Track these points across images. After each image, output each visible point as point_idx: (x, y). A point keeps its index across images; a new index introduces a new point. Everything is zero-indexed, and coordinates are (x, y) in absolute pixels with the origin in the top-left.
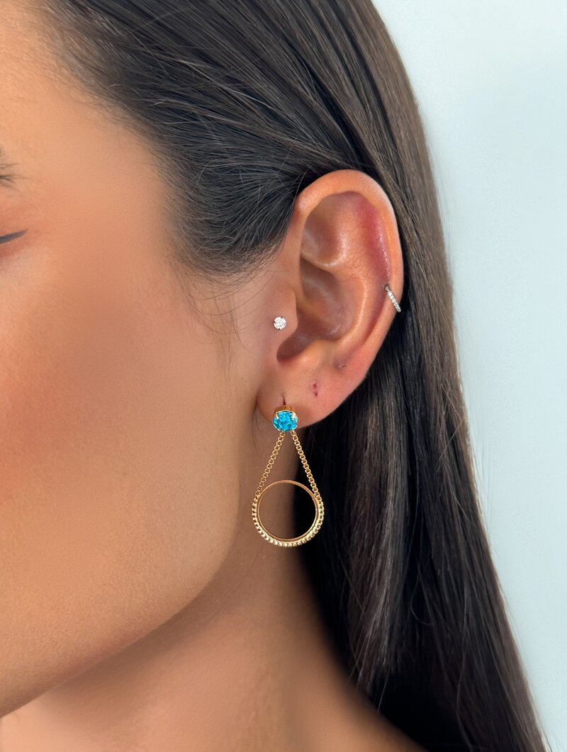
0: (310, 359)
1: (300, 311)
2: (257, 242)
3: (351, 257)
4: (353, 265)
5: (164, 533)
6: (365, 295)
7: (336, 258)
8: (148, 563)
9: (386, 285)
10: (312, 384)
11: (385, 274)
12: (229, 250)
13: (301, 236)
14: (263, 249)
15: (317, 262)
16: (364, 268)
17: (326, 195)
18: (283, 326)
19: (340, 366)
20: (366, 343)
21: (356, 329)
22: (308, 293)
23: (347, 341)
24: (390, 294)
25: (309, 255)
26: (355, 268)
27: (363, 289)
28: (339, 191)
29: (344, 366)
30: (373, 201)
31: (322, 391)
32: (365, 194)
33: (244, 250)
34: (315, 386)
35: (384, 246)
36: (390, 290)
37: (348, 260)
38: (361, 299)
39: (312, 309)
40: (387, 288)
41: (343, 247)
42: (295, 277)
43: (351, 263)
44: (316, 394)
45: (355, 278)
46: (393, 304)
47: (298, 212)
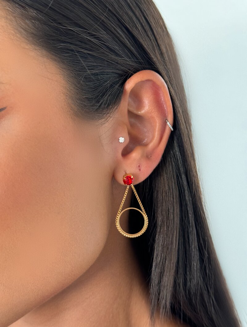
0: (136, 155)
1: (130, 134)
2: (109, 105)
3: (150, 108)
4: (151, 112)
6: (158, 125)
7: (144, 109)
9: (166, 119)
10: (138, 165)
11: (165, 115)
13: (127, 101)
14: (111, 108)
15: (135, 112)
16: (156, 113)
17: (137, 82)
18: (123, 141)
19: (149, 157)
20: (160, 146)
21: (155, 140)
22: (132, 125)
23: (151, 146)
24: (168, 123)
25: (132, 109)
26: (152, 113)
27: (157, 122)
28: (143, 80)
29: (151, 157)
30: (158, 83)
31: (143, 168)
32: (155, 80)
33: (103, 109)
35: (164, 102)
36: (168, 121)
37: (149, 110)
38: (156, 127)
40: (167, 121)
41: (146, 104)
43: (150, 111)
44: (140, 170)
45: (153, 117)
46: (170, 127)
47: (126, 90)
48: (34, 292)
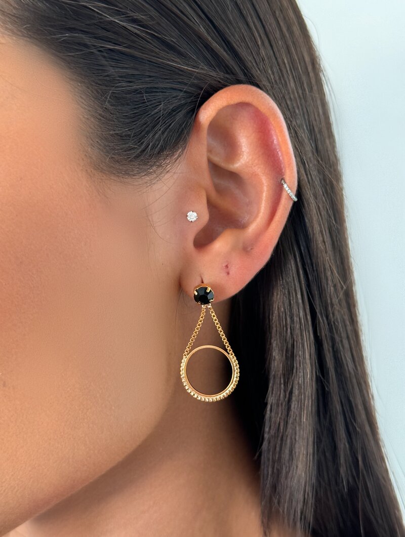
0: (221, 245)
1: (211, 205)
3: (250, 158)
4: (252, 164)
5: (98, 395)
6: (265, 188)
7: (239, 160)
8: (86, 420)
9: (282, 179)
10: (224, 265)
11: (281, 170)
12: (137, 157)
13: (205, 143)
15: (223, 164)
16: (262, 166)
17: (221, 107)
18: (195, 219)
19: (249, 249)
20: (269, 229)
21: (260, 217)
22: (219, 190)
23: (252, 228)
24: (285, 186)
25: (217, 159)
26: (254, 166)
27: (263, 184)
28: (232, 102)
29: (251, 249)
30: (263, 109)
31: (233, 270)
32: (255, 102)
33: (151, 156)
34: (227, 266)
35: (277, 147)
36: (285, 183)
37: (247, 160)
38: (262, 193)
39: (225, 204)
40: (283, 182)
41: (243, 150)
42: (206, 179)
43: (250, 163)
44: (228, 273)
45: (256, 175)
46: (289, 194)
47: (200, 123)
48: (16, 490)
